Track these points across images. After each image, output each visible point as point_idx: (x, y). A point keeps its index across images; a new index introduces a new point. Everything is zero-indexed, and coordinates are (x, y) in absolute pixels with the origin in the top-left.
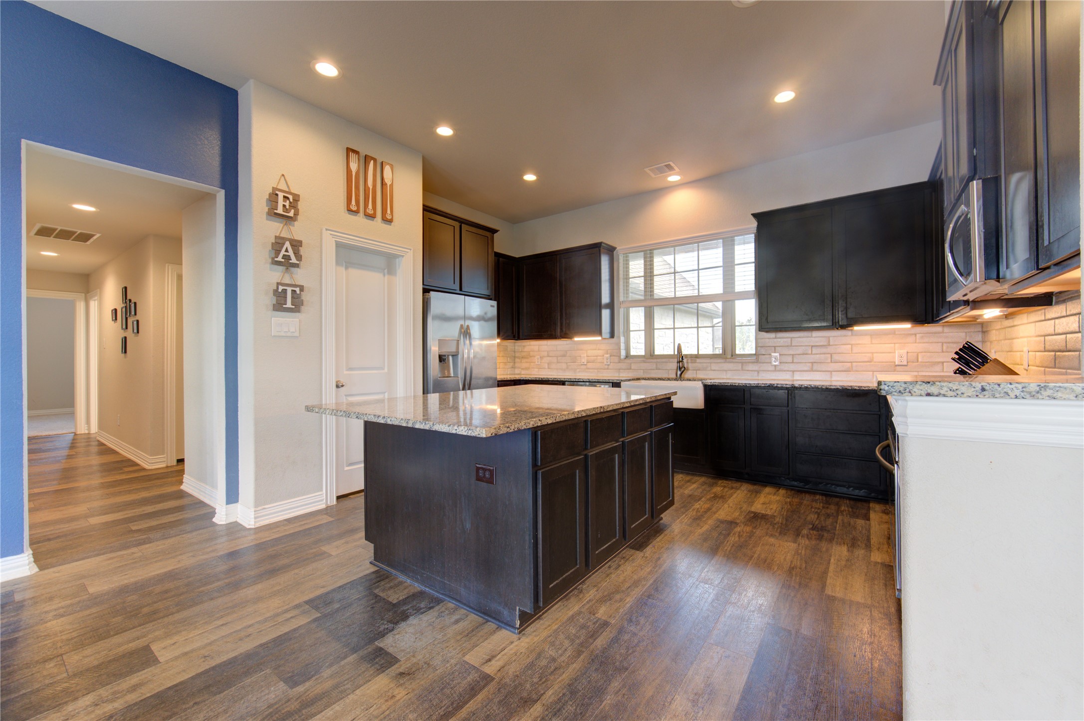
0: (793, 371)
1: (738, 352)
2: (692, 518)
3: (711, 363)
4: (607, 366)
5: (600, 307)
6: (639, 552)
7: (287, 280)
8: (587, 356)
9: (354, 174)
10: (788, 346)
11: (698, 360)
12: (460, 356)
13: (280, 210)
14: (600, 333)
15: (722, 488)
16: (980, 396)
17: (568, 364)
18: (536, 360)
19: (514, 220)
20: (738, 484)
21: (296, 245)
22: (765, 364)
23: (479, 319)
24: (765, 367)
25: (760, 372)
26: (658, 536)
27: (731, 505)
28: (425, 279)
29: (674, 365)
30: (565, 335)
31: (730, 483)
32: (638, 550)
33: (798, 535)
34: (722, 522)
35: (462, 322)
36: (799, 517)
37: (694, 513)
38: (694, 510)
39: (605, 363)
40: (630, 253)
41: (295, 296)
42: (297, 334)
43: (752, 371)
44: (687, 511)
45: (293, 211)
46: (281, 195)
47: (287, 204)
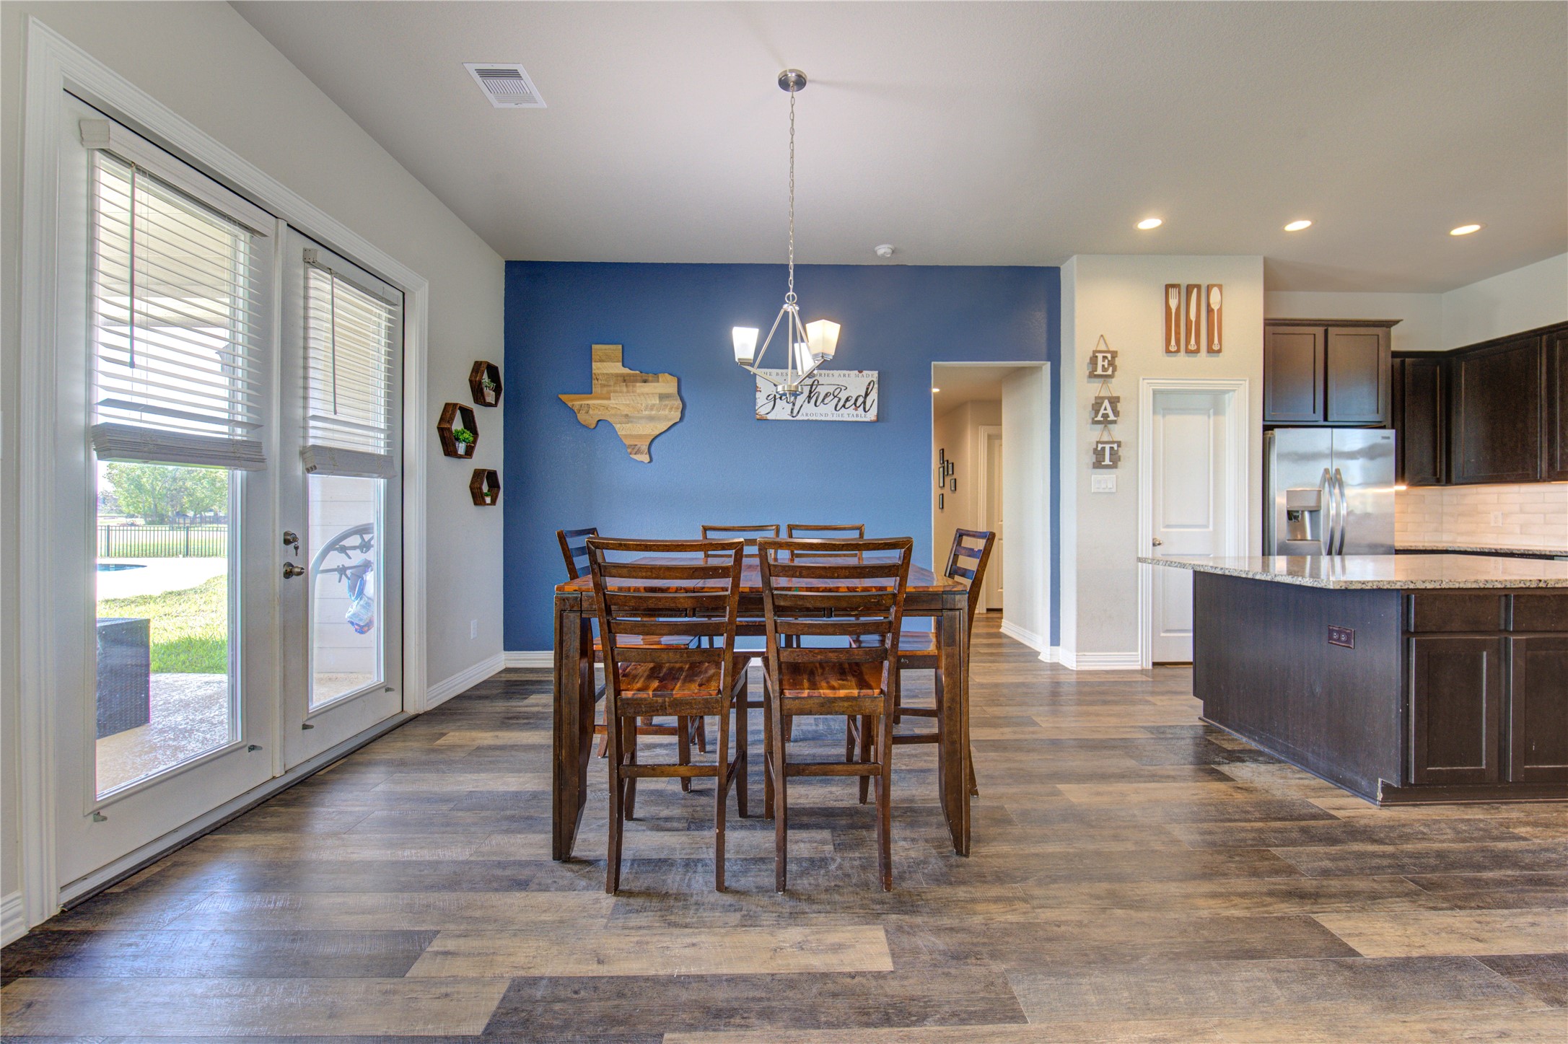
7: (1105, 438)
9: (1173, 311)
12: (1322, 512)
13: (1099, 372)
18: (1492, 520)
21: (1114, 401)
23: (1360, 455)
28: (1266, 412)
35: (1329, 463)
41: (1113, 452)
42: (1114, 490)
45: (1111, 369)
46: (1100, 356)
47: (1106, 363)
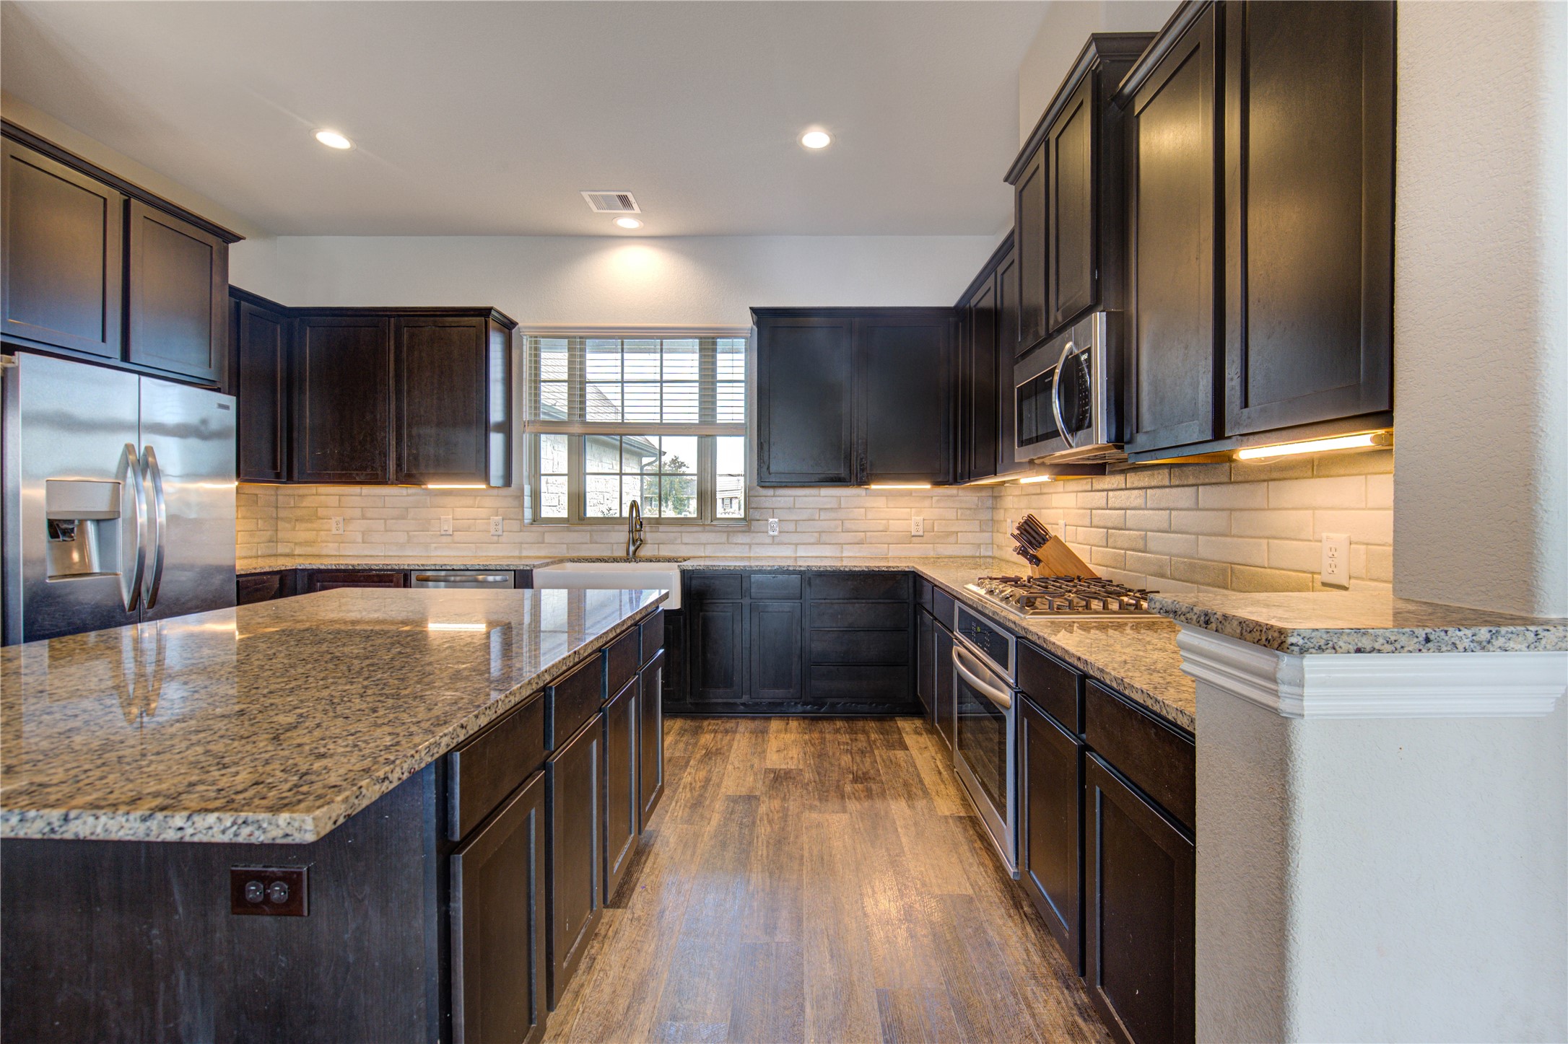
0: (797, 544)
1: (719, 516)
2: (689, 805)
3: (681, 532)
4: (496, 538)
5: (487, 428)
6: (620, 910)
8: (453, 519)
10: (790, 508)
11: (662, 528)
12: (121, 522)
14: (486, 477)
15: (712, 735)
16: (1423, 650)
17: (411, 533)
18: (334, 526)
19: (271, 228)
20: (730, 724)
22: (759, 534)
23: (181, 431)
24: (759, 538)
25: (753, 546)
26: (646, 861)
27: (737, 764)
29: (622, 535)
30: (408, 476)
31: (719, 722)
32: (619, 907)
33: (843, 797)
34: (735, 800)
35: (131, 438)
36: (832, 765)
37: (689, 795)
38: (685, 787)
39: (493, 532)
40: (543, 337)
43: (741, 544)
44: (675, 792)
